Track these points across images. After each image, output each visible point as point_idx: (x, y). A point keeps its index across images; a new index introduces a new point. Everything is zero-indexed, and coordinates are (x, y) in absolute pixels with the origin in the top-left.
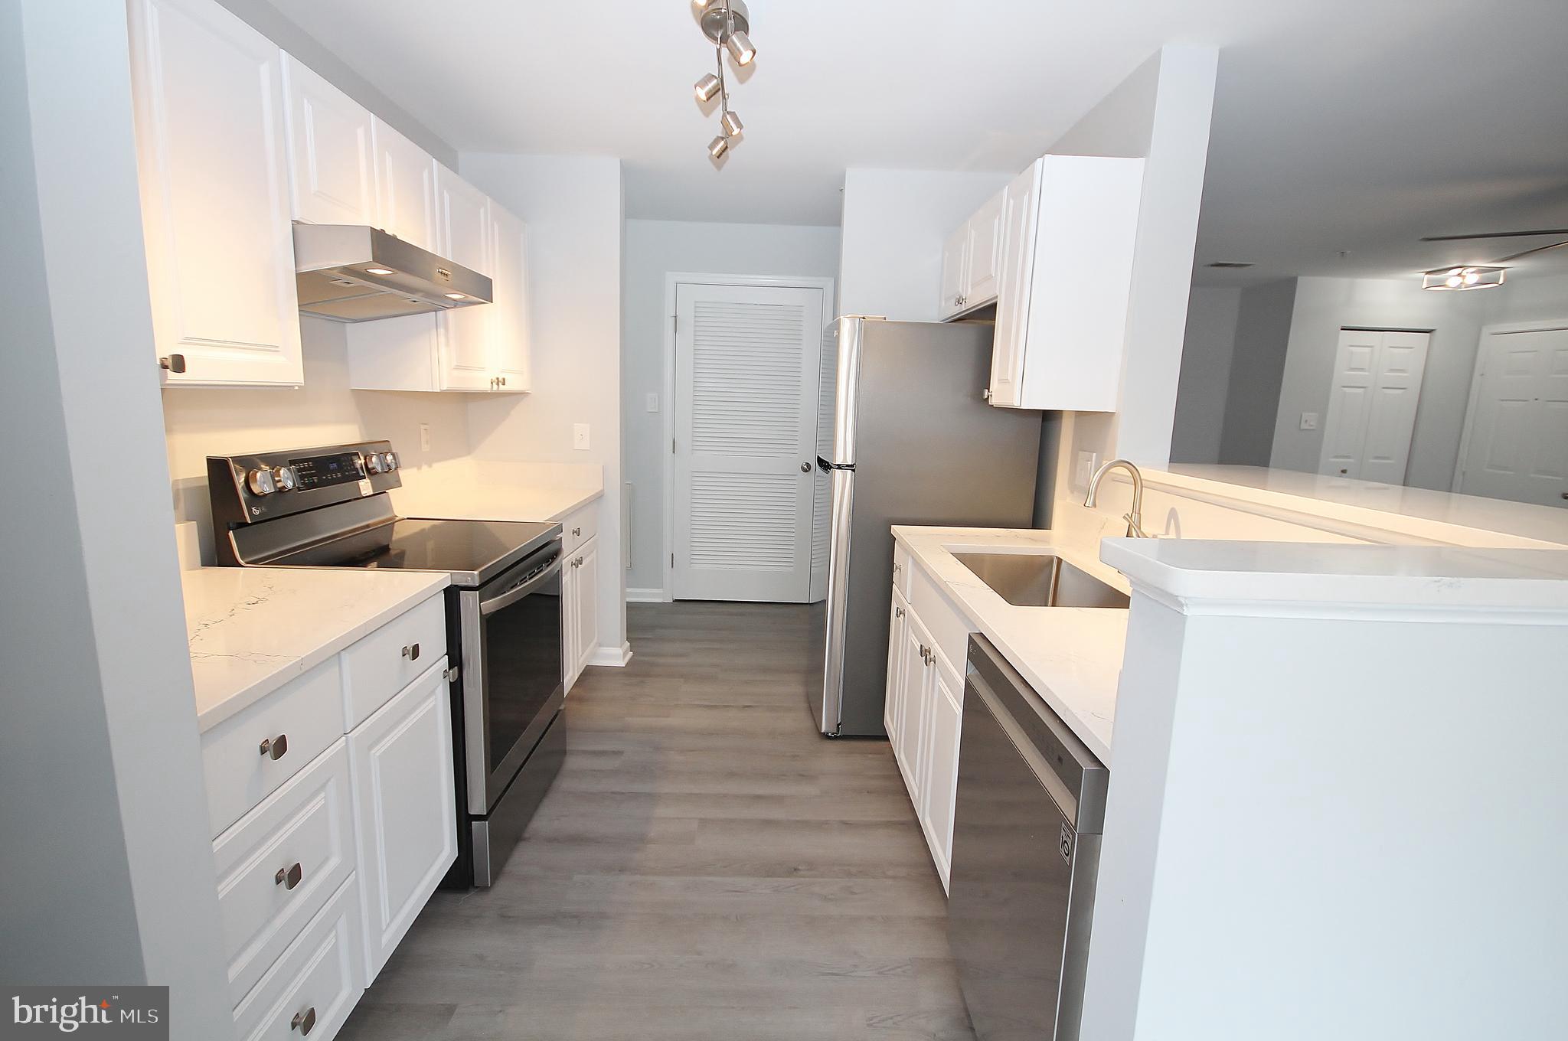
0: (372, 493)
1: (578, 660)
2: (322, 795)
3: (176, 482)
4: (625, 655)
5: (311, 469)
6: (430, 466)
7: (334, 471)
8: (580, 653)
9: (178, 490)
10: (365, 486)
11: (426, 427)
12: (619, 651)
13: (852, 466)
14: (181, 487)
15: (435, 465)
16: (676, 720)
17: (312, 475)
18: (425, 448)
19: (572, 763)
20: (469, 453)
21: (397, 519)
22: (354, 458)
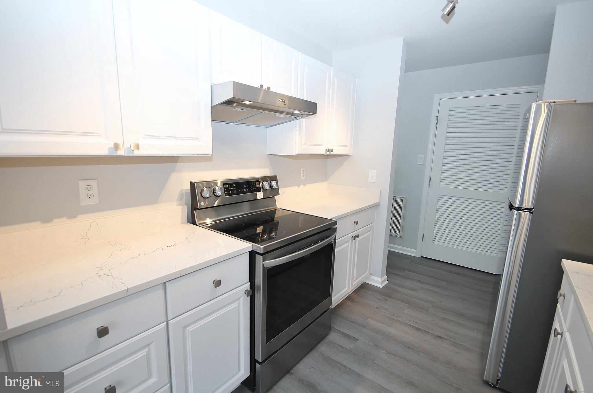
0: (263, 198)
1: (353, 282)
2: (147, 349)
3: (182, 190)
4: (383, 282)
5: (233, 187)
6: (305, 185)
7: (246, 188)
8: (355, 279)
9: (183, 193)
10: (260, 195)
11: (304, 169)
12: (380, 280)
13: (531, 209)
14: (184, 192)
15: (307, 185)
16: (393, 330)
17: (235, 190)
18: (303, 178)
19: (333, 336)
20: (326, 180)
21: (277, 208)
22: (257, 183)
